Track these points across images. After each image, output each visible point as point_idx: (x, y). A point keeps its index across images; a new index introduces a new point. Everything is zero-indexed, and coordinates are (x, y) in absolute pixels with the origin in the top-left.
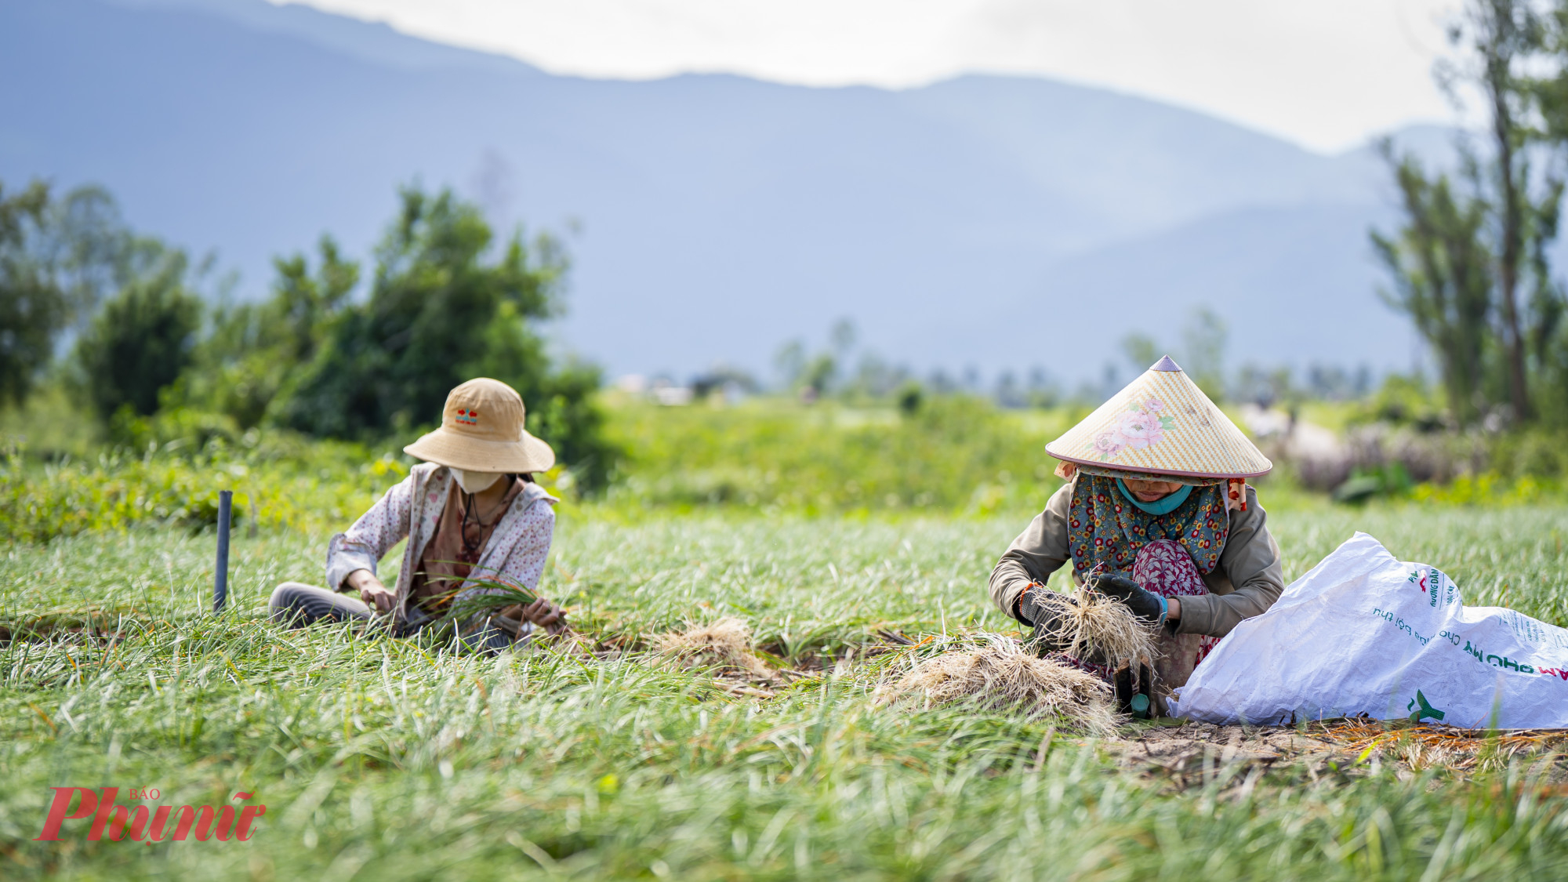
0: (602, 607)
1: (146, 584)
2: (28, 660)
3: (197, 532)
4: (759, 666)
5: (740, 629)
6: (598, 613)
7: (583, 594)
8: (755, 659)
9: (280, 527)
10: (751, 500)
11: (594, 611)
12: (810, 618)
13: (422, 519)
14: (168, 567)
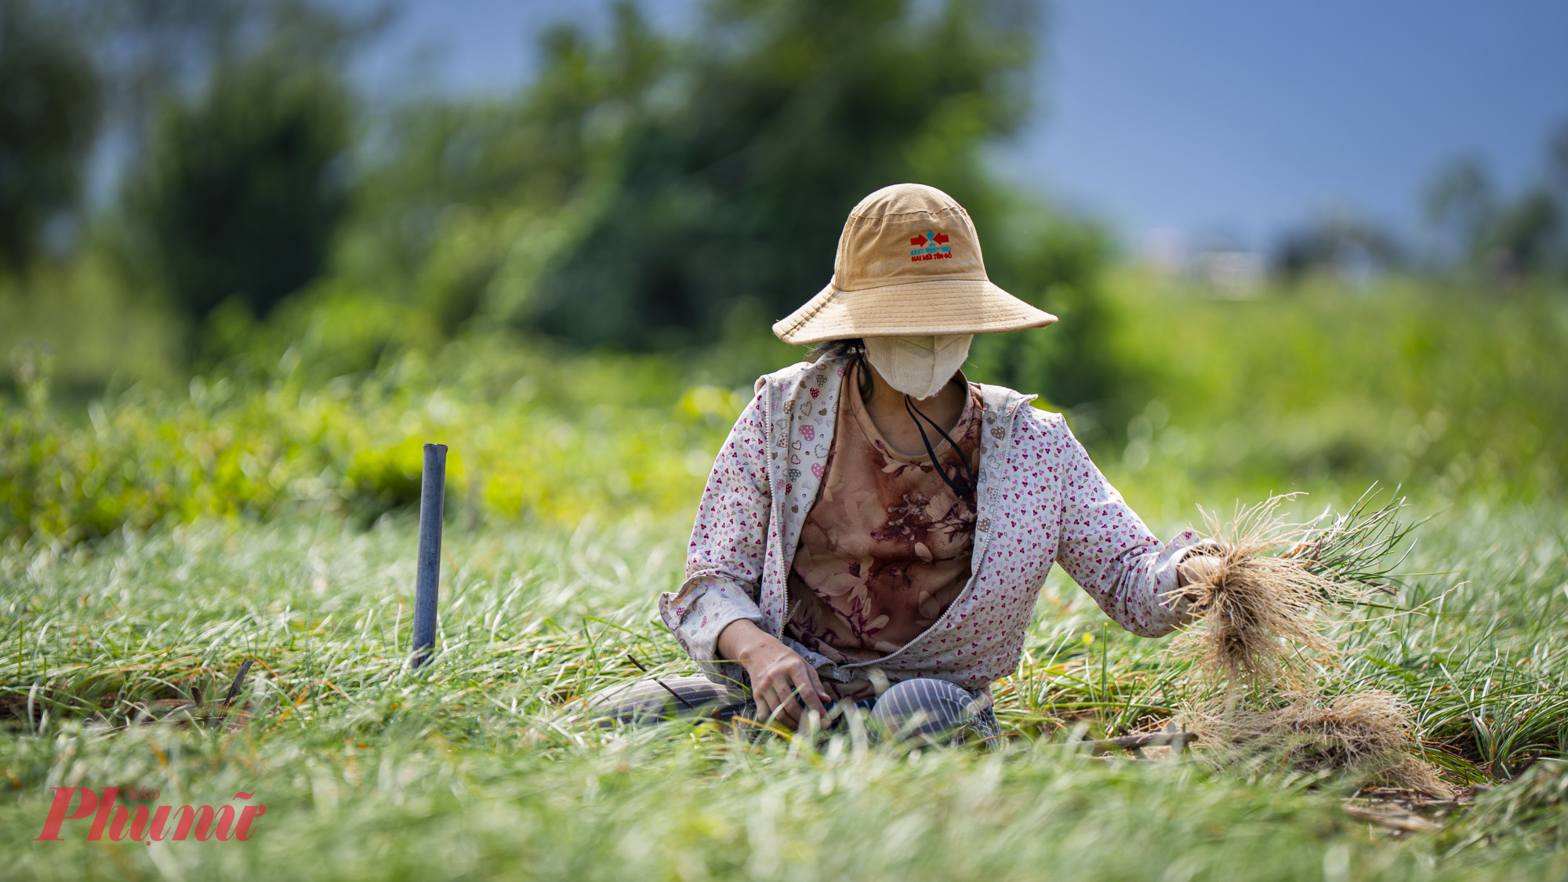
0: (1125, 663)
1: (282, 620)
2: (80, 753)
3: (368, 524)
4: (1431, 776)
5: (1393, 710)
6: (1116, 675)
7: (1088, 638)
8: (1424, 765)
9: (520, 516)
10: (1399, 466)
11: (1110, 669)
12: (1528, 688)
13: (793, 474)
14: (320, 587)
